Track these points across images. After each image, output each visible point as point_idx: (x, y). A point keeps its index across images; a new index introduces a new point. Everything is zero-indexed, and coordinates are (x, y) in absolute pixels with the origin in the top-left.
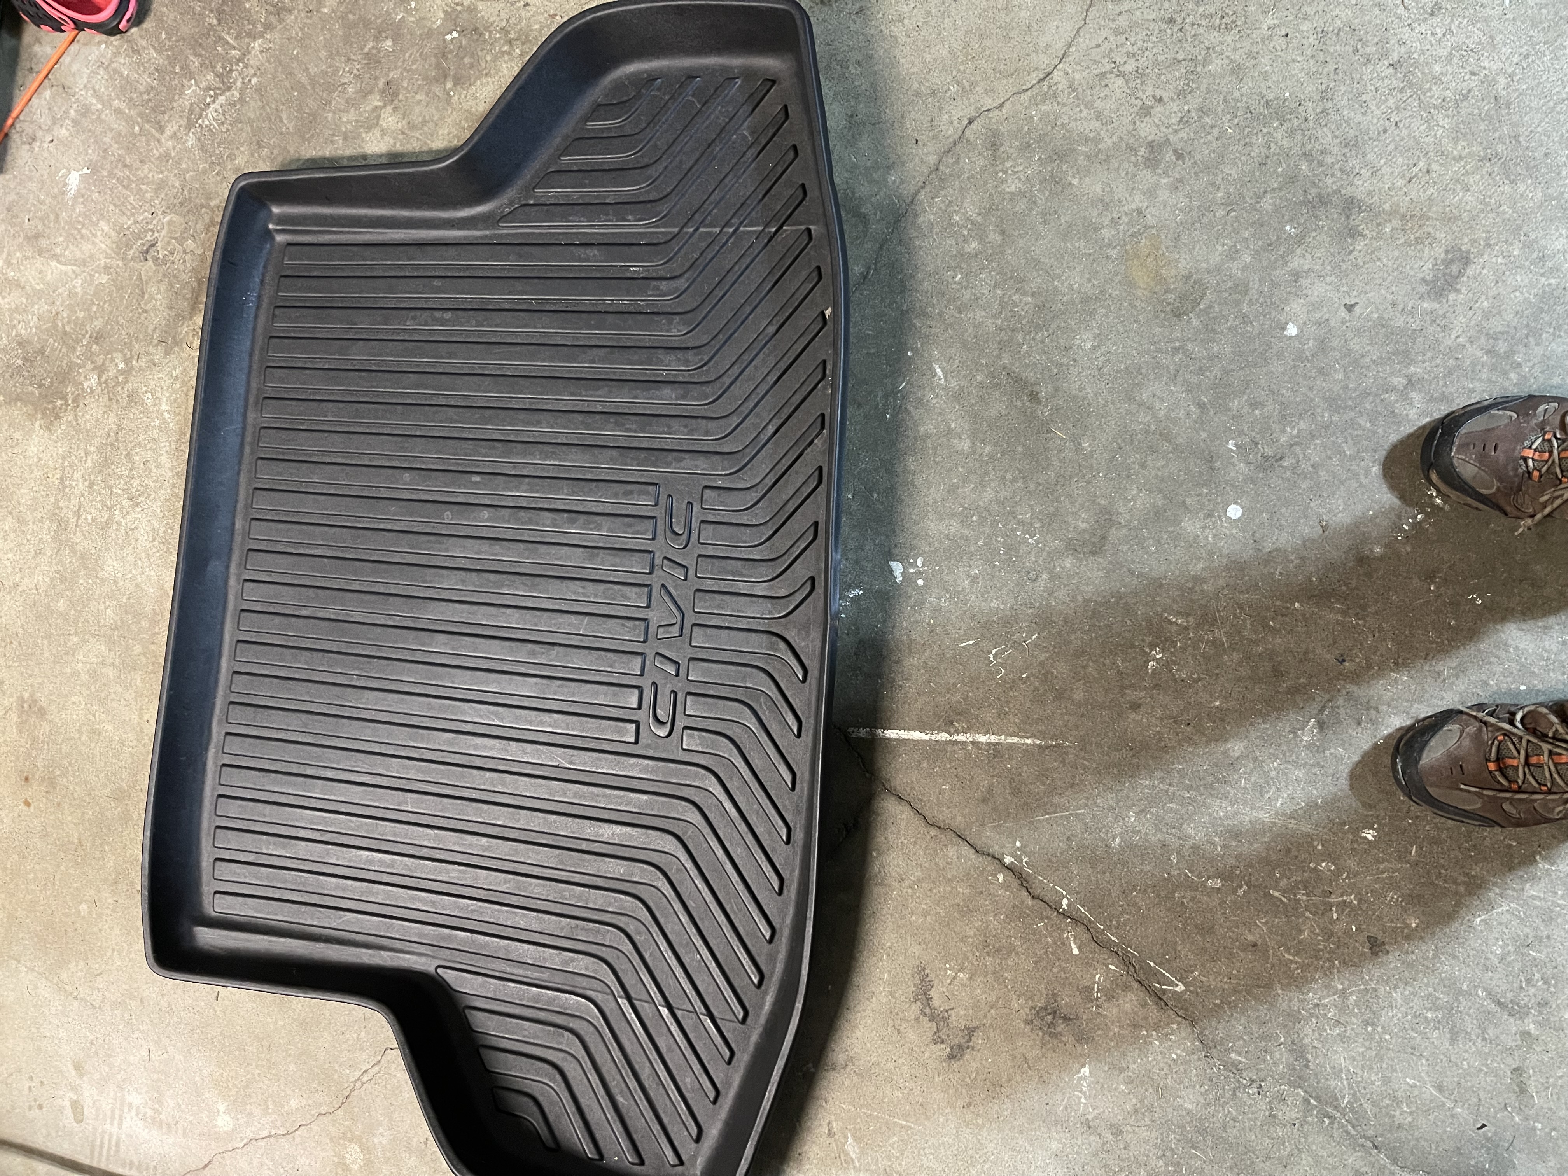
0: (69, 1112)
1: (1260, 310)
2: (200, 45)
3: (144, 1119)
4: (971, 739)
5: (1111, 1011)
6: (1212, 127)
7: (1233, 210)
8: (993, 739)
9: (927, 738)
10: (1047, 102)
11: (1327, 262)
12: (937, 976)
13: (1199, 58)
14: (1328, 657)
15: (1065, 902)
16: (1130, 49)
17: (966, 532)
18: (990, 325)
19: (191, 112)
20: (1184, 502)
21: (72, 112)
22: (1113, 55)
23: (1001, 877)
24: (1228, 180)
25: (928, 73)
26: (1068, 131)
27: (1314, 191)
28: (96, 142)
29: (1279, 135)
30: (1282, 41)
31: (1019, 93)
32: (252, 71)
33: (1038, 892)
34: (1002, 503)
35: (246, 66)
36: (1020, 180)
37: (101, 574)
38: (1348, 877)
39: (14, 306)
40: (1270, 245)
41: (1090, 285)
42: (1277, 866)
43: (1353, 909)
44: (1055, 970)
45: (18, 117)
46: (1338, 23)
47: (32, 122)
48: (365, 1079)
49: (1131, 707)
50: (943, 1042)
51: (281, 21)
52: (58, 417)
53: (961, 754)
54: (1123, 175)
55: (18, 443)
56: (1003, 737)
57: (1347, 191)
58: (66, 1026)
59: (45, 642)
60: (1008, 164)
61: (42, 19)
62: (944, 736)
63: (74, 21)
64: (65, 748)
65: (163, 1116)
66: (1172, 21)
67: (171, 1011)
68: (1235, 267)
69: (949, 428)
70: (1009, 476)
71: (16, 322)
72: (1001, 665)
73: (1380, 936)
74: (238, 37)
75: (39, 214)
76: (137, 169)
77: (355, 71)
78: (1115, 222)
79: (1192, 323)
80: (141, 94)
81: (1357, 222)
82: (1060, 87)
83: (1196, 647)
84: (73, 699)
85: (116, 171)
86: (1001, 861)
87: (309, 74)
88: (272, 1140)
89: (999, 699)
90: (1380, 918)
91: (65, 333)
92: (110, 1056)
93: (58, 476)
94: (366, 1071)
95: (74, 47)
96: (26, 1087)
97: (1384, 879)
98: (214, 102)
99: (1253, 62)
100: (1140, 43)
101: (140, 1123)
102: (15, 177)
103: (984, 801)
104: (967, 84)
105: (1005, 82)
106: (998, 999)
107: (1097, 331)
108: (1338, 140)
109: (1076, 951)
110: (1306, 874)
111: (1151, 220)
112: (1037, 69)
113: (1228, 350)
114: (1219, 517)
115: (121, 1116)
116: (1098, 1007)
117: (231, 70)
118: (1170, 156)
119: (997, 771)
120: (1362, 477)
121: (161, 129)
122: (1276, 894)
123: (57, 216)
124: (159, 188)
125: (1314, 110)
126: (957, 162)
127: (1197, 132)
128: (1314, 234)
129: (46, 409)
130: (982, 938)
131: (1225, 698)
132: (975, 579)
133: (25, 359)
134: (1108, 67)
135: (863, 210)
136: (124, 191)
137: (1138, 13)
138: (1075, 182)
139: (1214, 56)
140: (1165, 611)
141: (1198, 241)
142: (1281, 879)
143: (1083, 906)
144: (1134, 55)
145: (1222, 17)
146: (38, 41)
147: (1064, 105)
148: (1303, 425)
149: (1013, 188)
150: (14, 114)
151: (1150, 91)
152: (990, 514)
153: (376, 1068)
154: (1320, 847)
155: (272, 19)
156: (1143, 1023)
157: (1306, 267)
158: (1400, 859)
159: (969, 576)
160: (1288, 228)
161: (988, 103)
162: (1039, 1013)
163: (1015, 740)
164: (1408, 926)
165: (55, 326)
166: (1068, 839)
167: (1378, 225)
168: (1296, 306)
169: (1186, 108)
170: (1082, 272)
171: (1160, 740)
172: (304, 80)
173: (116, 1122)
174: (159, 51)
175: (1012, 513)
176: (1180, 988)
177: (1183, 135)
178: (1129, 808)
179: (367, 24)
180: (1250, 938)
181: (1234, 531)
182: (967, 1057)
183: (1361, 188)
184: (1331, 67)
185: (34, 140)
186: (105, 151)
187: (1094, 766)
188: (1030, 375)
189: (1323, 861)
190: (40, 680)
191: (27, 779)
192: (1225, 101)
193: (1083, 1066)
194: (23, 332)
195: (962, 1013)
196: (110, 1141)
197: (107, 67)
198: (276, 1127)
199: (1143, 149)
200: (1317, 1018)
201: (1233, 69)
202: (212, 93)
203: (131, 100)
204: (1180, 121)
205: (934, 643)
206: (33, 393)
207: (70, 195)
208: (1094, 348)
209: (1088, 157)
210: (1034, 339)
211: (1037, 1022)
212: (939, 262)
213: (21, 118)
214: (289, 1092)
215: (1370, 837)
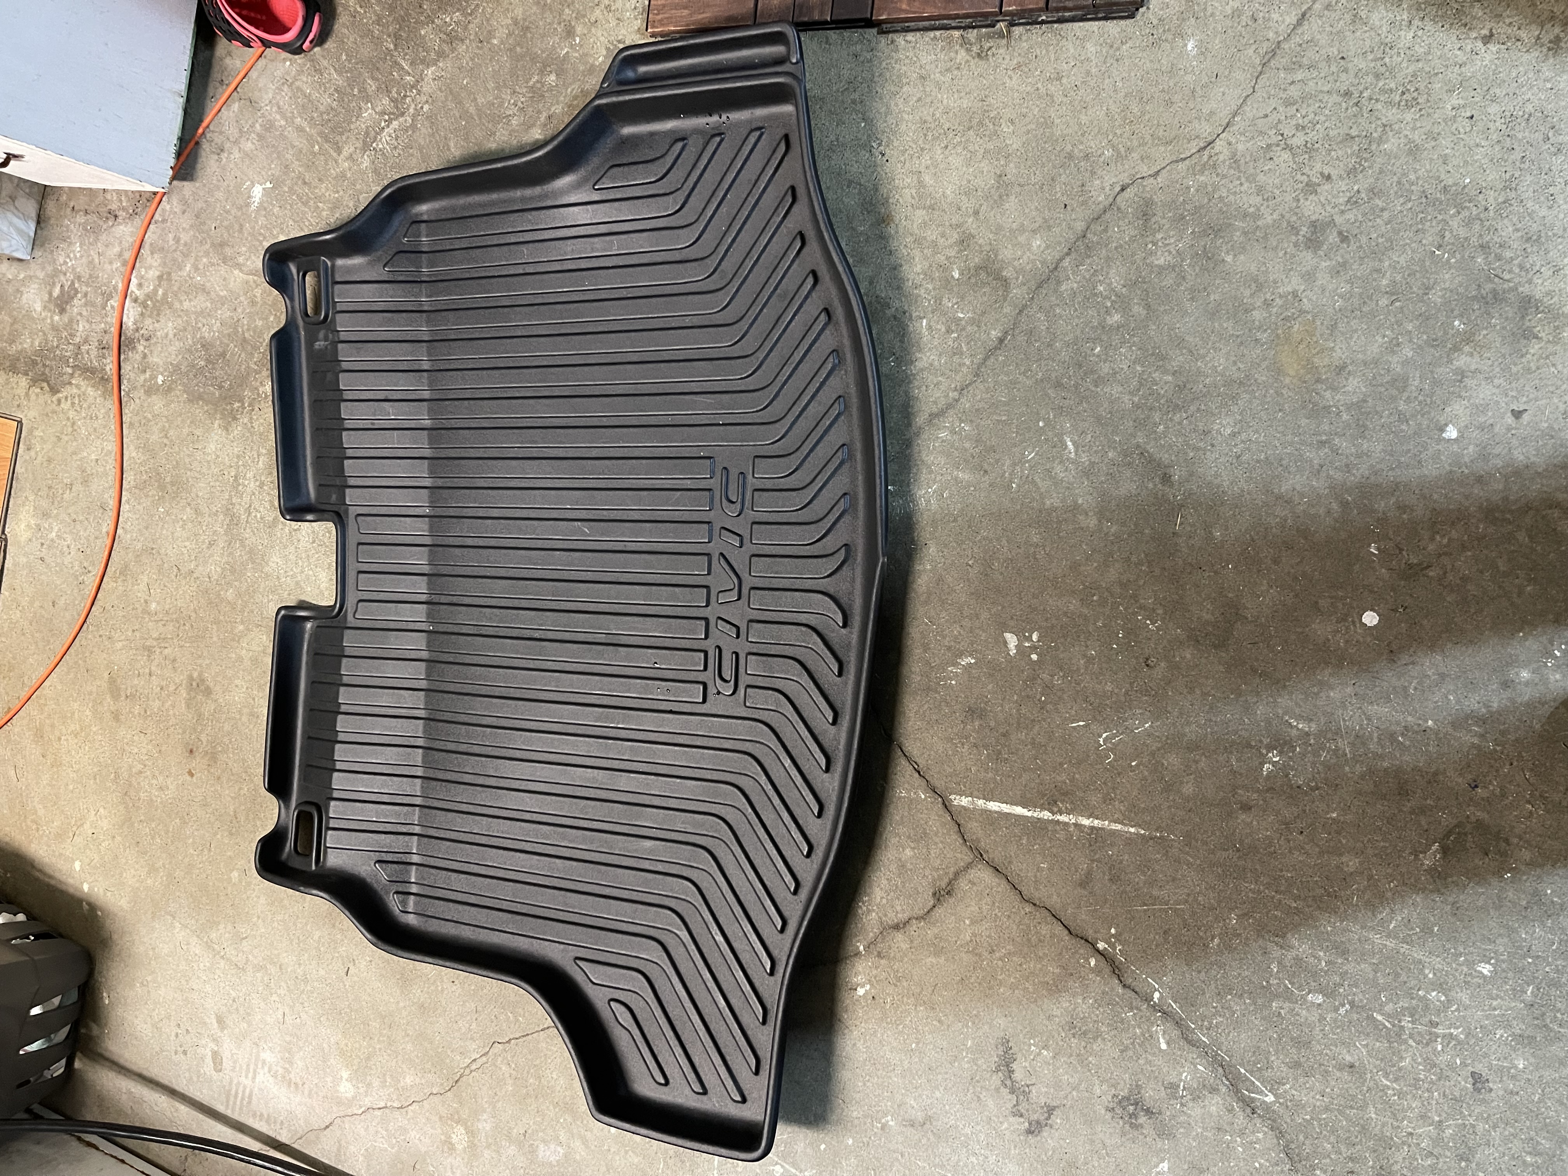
0: (209, 1060)
1: (1418, 408)
2: (378, 69)
3: (275, 1076)
4: (1073, 821)
5: (1195, 1111)
6: (1382, 210)
7: (1397, 300)
8: (1097, 823)
9: (1029, 814)
10: (1206, 173)
11: (1496, 363)
12: (1021, 1050)
13: (1375, 135)
14: (1460, 780)
15: (1156, 995)
16: (1300, 121)
17: (1086, 611)
18: (1127, 401)
19: (367, 134)
20: (1317, 603)
21: (257, 126)
22: (1280, 126)
23: (1093, 962)
24: (1395, 268)
25: (1083, 135)
26: (1226, 205)
27: (1489, 286)
28: (278, 157)
29: (1454, 224)
30: (1467, 123)
31: (1177, 161)
32: (424, 99)
33: (1129, 981)
34: (1124, 585)
35: (419, 93)
36: (1170, 252)
37: (266, 569)
38: (1458, 1010)
39: (199, 310)
40: (1434, 340)
41: (1234, 368)
42: (1384, 990)
43: (1459, 1043)
44: (1141, 1062)
45: (208, 127)
46: (1529, 108)
47: (221, 133)
48: (474, 1067)
49: (1241, 808)
50: (1021, 1116)
51: (453, 50)
52: (235, 419)
53: (1061, 835)
54: (1281, 254)
55: (197, 441)
56: (1107, 823)
57: (1525, 289)
58: (213, 982)
59: (214, 627)
60: (1159, 236)
61: (233, 35)
62: (1046, 815)
63: (262, 40)
64: (227, 727)
65: (292, 1076)
66: (1347, 94)
67: (306, 981)
68: (1395, 361)
69: (1076, 502)
70: (1134, 559)
71: (200, 325)
72: (1112, 750)
73: (1485, 1072)
74: (412, 63)
75: (226, 223)
76: (316, 187)
77: (519, 104)
78: (1267, 304)
79: (1341, 417)
80: (322, 114)
81: (1533, 324)
82: (1221, 158)
83: (1316, 754)
84: (237, 682)
85: (296, 188)
86: (1094, 946)
87: (477, 105)
88: (387, 1111)
89: (1105, 783)
90: (1486, 1055)
91: (245, 340)
92: (249, 1014)
93: (233, 474)
94: (475, 1060)
95: (262, 62)
96: (173, 1034)
97: (1495, 1016)
98: (388, 126)
99: (1433, 143)
100: (1311, 116)
101: (271, 1079)
102: (204, 185)
103: (1083, 884)
104: (1122, 150)
105: (1162, 149)
106: (1081, 1081)
107: (1239, 417)
108: (1520, 234)
109: (1164, 1046)
110: (1414, 1002)
111: (1306, 305)
112: (1197, 137)
113: (1380, 448)
114: (1353, 622)
115: (255, 1071)
116: (1182, 1105)
117: (405, 96)
118: (1333, 237)
119: (1097, 856)
120: (1515, 596)
121: (339, 151)
122: (1380, 1018)
123: (241, 226)
124: (335, 207)
125: (1496, 199)
126: (1105, 230)
127: (1365, 215)
128: (1485, 332)
129: (224, 409)
130: (1068, 1019)
131: (1343, 810)
132: (1090, 660)
133: (208, 361)
134: (1276, 139)
135: (1004, 274)
136: (303, 208)
137: (1311, 83)
138: (1229, 259)
139: (1391, 134)
140: (1285, 713)
141: (1356, 331)
142: (1387, 1004)
143: (1175, 1002)
144: (1303, 128)
145: (1403, 93)
146: (229, 54)
147: (1224, 176)
148: (1454, 534)
149: (1161, 261)
150: (204, 124)
151: (1318, 166)
152: (1112, 596)
153: (484, 1059)
154: (1431, 976)
155: (446, 47)
156: (1226, 1127)
157: (1473, 367)
158: (1514, 998)
159: (1085, 656)
160: (1457, 323)
161: (1145, 170)
162: (1122, 1102)
163: (1119, 827)
164: (1515, 1067)
165: (236, 332)
166: (1165, 932)
167: (1557, 328)
168: (1458, 408)
169: (1356, 188)
170: (1228, 353)
171: (1270, 845)
172: (472, 110)
173: (250, 1075)
174: (339, 72)
175: (1135, 597)
176: (1270, 1098)
177: (1350, 216)
178: (1232, 909)
179: (534, 59)
180: (1348, 1058)
181: (1369, 639)
182: (1045, 1134)
183: (1539, 288)
184: (1517, 155)
185: (222, 150)
186: (286, 167)
187: (1198, 862)
188: (1165, 457)
189: (1434, 990)
190: (208, 662)
191: (191, 751)
192: (1399, 183)
193: (1163, 1161)
194: (207, 335)
195: (1044, 1090)
196: (244, 1092)
197: (292, 84)
198: (391, 1100)
199: (1305, 229)
200: (1410, 1146)
201: (1410, 150)
202: (387, 117)
203: (312, 118)
204: (1348, 201)
205: (1044, 720)
206: (214, 394)
207: (253, 208)
208: (1234, 435)
209: (1245, 233)
210: (1171, 420)
211: (1119, 1111)
212: (1078, 332)
213: (211, 127)
214: (405, 1069)
215: (1485, 972)
